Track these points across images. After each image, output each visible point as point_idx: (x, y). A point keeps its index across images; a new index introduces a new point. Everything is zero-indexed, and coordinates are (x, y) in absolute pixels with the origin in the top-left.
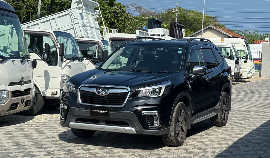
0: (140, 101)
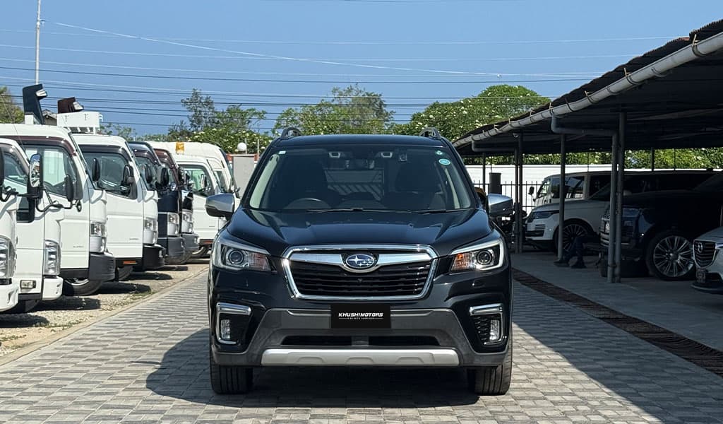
0: (446, 284)
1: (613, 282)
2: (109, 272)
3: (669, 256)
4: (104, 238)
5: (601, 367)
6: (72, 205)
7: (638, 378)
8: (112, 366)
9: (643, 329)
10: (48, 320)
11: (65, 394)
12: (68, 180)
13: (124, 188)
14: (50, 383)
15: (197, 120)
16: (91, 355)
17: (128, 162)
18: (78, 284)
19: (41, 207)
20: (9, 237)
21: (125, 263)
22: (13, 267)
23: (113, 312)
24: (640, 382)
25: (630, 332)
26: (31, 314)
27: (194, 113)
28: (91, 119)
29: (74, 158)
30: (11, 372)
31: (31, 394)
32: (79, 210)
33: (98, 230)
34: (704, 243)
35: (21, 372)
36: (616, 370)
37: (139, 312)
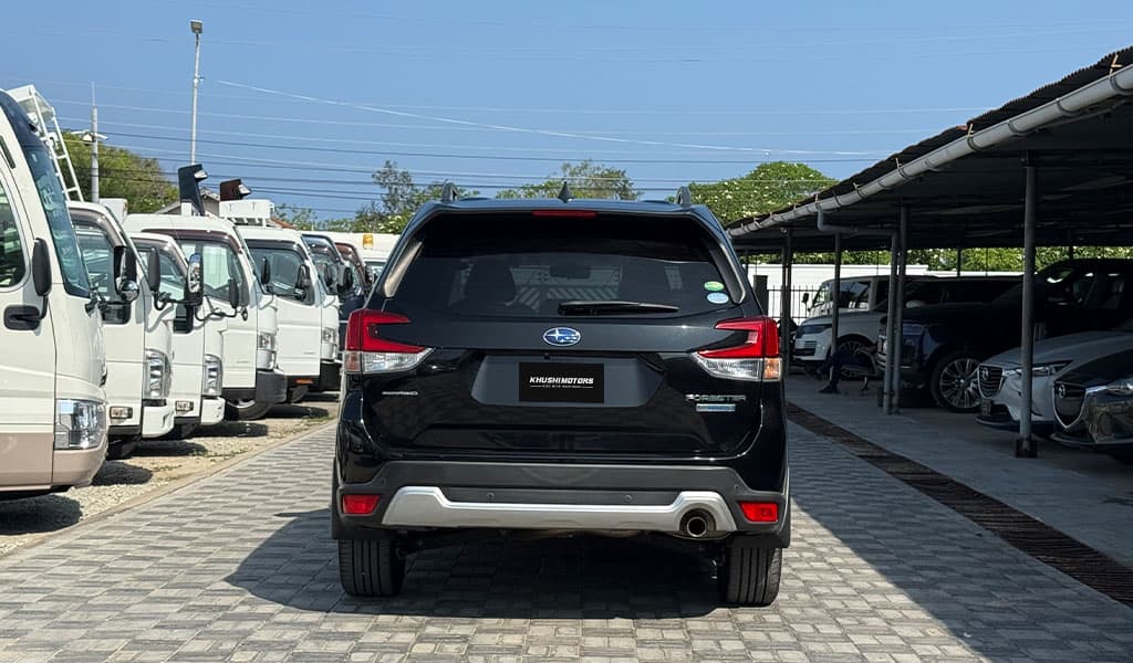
1: (890, 413)
2: (279, 393)
3: (959, 383)
4: (274, 352)
5: (843, 512)
6: (236, 312)
7: (883, 524)
8: (282, 501)
9: (907, 469)
10: (207, 448)
11: (229, 530)
12: (232, 283)
13: (300, 292)
14: (211, 518)
15: (392, 200)
16: (258, 489)
17: (303, 260)
18: (242, 406)
19: (201, 315)
20: (165, 352)
21: (299, 381)
22: (169, 384)
23: (284, 440)
24: (884, 528)
25: (891, 473)
26: (188, 441)
27: (387, 191)
28: (259, 208)
29: (240, 256)
30: (167, 506)
31: (190, 530)
32: (245, 319)
33: (267, 342)
34: (989, 368)
35: (179, 506)
36: (858, 515)
37: (315, 440)
